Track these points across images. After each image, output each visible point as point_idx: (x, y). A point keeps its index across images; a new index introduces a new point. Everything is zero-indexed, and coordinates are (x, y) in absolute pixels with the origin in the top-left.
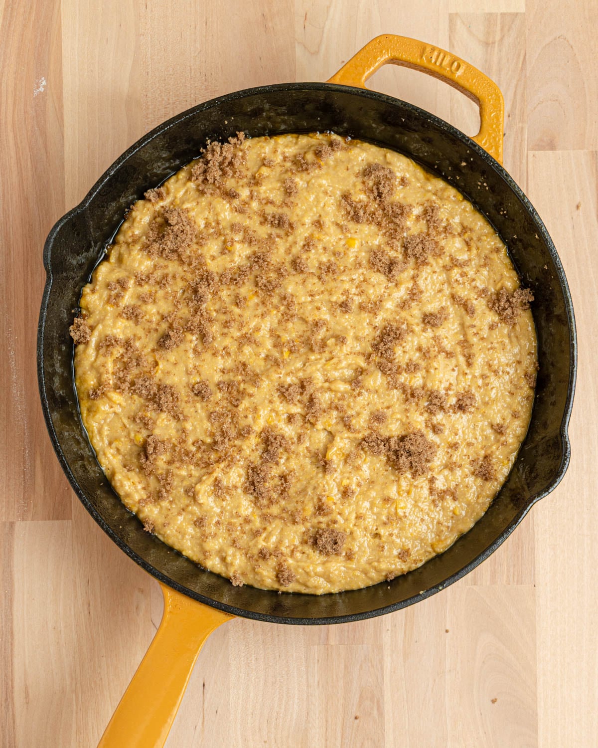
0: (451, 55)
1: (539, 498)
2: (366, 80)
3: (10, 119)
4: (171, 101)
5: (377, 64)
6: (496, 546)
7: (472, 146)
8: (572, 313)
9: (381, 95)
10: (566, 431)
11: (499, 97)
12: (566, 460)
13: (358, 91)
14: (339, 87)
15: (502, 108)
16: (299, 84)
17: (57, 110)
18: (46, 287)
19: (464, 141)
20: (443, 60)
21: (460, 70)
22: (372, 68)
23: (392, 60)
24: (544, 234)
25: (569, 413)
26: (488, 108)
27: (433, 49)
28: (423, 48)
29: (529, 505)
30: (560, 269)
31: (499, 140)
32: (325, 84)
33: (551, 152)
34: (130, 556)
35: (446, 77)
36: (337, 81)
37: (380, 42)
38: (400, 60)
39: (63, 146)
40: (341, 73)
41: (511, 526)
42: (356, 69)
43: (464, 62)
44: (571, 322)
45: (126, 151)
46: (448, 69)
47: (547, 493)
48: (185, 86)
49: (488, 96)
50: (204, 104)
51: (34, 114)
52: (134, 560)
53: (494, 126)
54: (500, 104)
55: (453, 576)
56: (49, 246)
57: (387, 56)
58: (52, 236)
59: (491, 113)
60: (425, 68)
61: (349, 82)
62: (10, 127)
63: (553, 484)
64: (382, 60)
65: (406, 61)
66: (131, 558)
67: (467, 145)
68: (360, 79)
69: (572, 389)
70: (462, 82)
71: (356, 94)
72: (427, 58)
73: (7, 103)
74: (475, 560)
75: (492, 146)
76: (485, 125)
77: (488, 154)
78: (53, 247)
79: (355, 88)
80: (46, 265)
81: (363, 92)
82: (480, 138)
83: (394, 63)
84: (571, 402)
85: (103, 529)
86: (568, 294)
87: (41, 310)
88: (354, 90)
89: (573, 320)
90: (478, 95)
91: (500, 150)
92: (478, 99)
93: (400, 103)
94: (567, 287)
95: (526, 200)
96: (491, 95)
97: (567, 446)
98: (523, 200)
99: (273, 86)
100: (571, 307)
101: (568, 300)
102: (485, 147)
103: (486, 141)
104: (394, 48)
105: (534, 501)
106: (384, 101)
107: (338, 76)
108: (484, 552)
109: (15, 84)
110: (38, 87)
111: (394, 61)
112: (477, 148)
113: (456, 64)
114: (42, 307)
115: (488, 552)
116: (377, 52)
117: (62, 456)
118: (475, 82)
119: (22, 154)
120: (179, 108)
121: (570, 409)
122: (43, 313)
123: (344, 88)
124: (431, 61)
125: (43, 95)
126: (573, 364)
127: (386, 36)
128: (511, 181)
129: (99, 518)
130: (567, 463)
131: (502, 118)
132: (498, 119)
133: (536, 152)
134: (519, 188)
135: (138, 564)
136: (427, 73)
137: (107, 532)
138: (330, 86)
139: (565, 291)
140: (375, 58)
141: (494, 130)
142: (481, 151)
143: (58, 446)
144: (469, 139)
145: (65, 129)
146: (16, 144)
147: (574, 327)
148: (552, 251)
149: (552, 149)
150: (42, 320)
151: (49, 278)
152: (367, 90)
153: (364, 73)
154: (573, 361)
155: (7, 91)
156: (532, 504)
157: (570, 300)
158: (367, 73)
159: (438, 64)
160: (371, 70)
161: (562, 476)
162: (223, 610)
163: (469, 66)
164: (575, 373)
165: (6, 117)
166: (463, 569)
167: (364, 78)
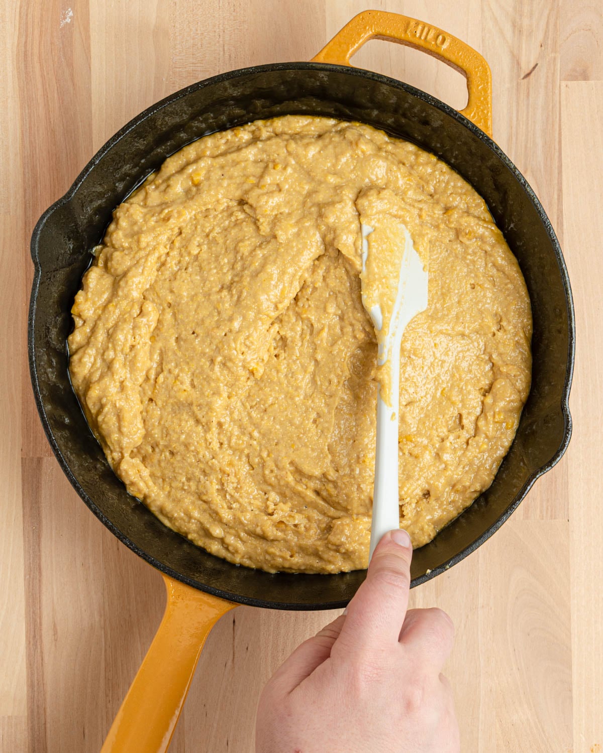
0: (436, 29)
1: (542, 473)
2: (351, 56)
3: (36, 51)
4: (199, 32)
5: (361, 41)
6: (500, 523)
7: (460, 120)
8: (568, 284)
9: (366, 72)
10: (567, 404)
11: (486, 69)
12: (568, 433)
13: (342, 69)
14: (323, 66)
15: (489, 80)
16: (283, 64)
17: (84, 41)
18: (35, 280)
19: (452, 115)
20: (427, 34)
21: (445, 44)
22: (357, 45)
23: (376, 35)
24: (537, 206)
25: (569, 386)
26: (476, 80)
27: (417, 23)
28: (407, 23)
29: (532, 480)
30: (554, 241)
31: (488, 112)
32: (308, 63)
33: (583, 82)
34: (130, 548)
35: (431, 51)
36: (321, 59)
37: (363, 18)
38: (384, 36)
39: (90, 78)
40: (325, 51)
41: (515, 503)
42: (340, 46)
43: (449, 35)
44: (567, 293)
45: (111, 139)
46: (433, 43)
47: (550, 468)
48: (214, 16)
49: (475, 68)
50: (187, 88)
51: (61, 46)
52: (135, 552)
53: (482, 98)
54: (488, 76)
55: (458, 555)
56: (36, 238)
57: (371, 33)
58: (38, 228)
59: (478, 86)
60: (410, 43)
61: (333, 60)
62: (36, 59)
63: (556, 458)
64: (366, 36)
65: (391, 37)
66: (131, 549)
67: (455, 118)
68: (345, 56)
69: (571, 361)
70: (447, 55)
71: (341, 72)
72: (411, 32)
73: (33, 34)
74: (480, 538)
75: (481, 119)
76: (472, 98)
77: (477, 128)
78: (41, 239)
79: (339, 66)
80: (34, 257)
81: (348, 70)
82: (468, 111)
83: (378, 38)
84: (571, 375)
85: (102, 522)
86: (564, 266)
87: (31, 303)
88: (338, 68)
89: (570, 291)
90: (465, 68)
91: (489, 123)
92: (465, 72)
93: (386, 80)
94: (562, 259)
95: (517, 172)
96: (478, 67)
97: (568, 419)
98: (514, 173)
99: (257, 67)
100: (567, 279)
101: (564, 272)
102: (473, 121)
103: (475, 113)
104: (377, 24)
105: (537, 476)
106: (369, 78)
107: (323, 54)
108: (488, 531)
109: (42, 15)
110: (65, 18)
111: (378, 36)
112: (465, 121)
113: (440, 38)
114: (31, 300)
115: (492, 530)
116: (361, 29)
117: (57, 449)
118: (461, 56)
119: (49, 85)
120: (207, 39)
121: (570, 381)
122: (33, 306)
123: (328, 67)
124: (415, 35)
125: (70, 26)
126: (572, 336)
127: (369, 12)
128: (501, 154)
129: (98, 511)
130: (569, 436)
131: (490, 90)
132: (486, 92)
133: (569, 83)
134: (509, 160)
135: (139, 556)
136: (412, 47)
137: (106, 524)
138: (314, 65)
139: (561, 262)
140: (359, 34)
141: (482, 102)
142: (470, 125)
143: (53, 440)
144: (456, 113)
145: (92, 60)
146: (43, 76)
147: (571, 299)
148: (545, 222)
149: (585, 79)
150: (32, 313)
151: (37, 271)
152: (352, 68)
153: (348, 50)
154: (572, 333)
155: (33, 22)
156: (535, 479)
157: (566, 271)
158: (351, 51)
159: (423, 38)
160: (355, 47)
161: (564, 450)
162: (227, 599)
163: (454, 39)
164: (573, 345)
165: (32, 49)
166: (468, 548)
167: (348, 56)
